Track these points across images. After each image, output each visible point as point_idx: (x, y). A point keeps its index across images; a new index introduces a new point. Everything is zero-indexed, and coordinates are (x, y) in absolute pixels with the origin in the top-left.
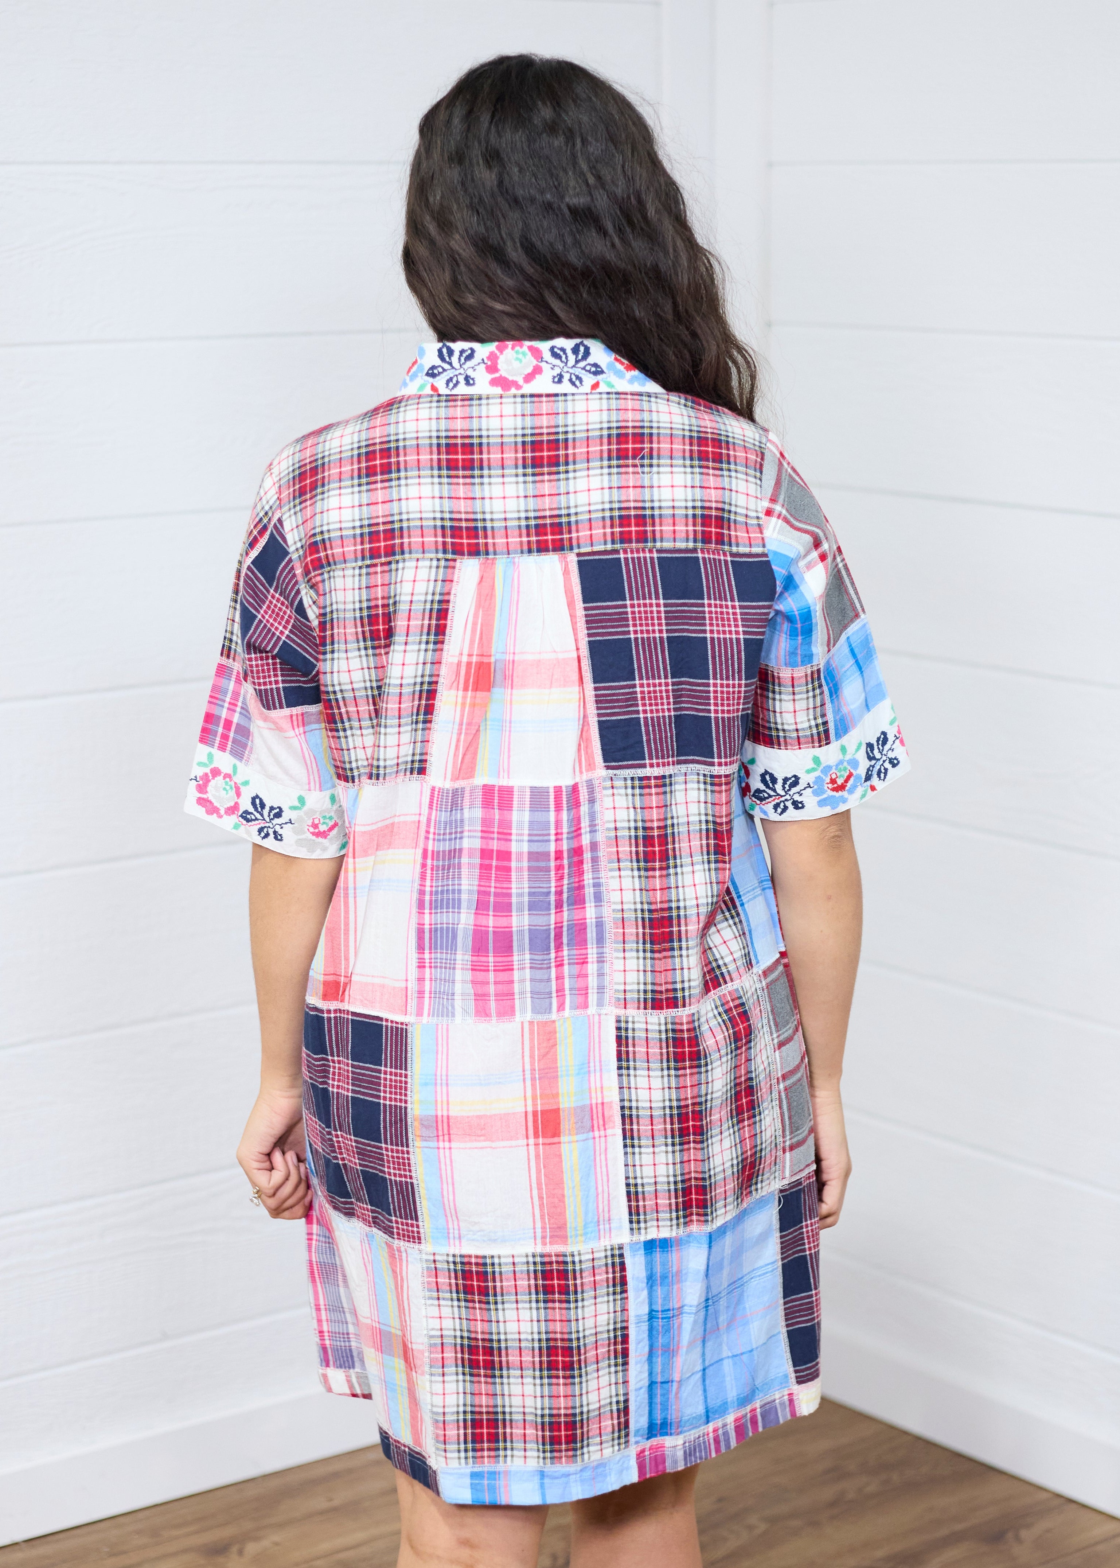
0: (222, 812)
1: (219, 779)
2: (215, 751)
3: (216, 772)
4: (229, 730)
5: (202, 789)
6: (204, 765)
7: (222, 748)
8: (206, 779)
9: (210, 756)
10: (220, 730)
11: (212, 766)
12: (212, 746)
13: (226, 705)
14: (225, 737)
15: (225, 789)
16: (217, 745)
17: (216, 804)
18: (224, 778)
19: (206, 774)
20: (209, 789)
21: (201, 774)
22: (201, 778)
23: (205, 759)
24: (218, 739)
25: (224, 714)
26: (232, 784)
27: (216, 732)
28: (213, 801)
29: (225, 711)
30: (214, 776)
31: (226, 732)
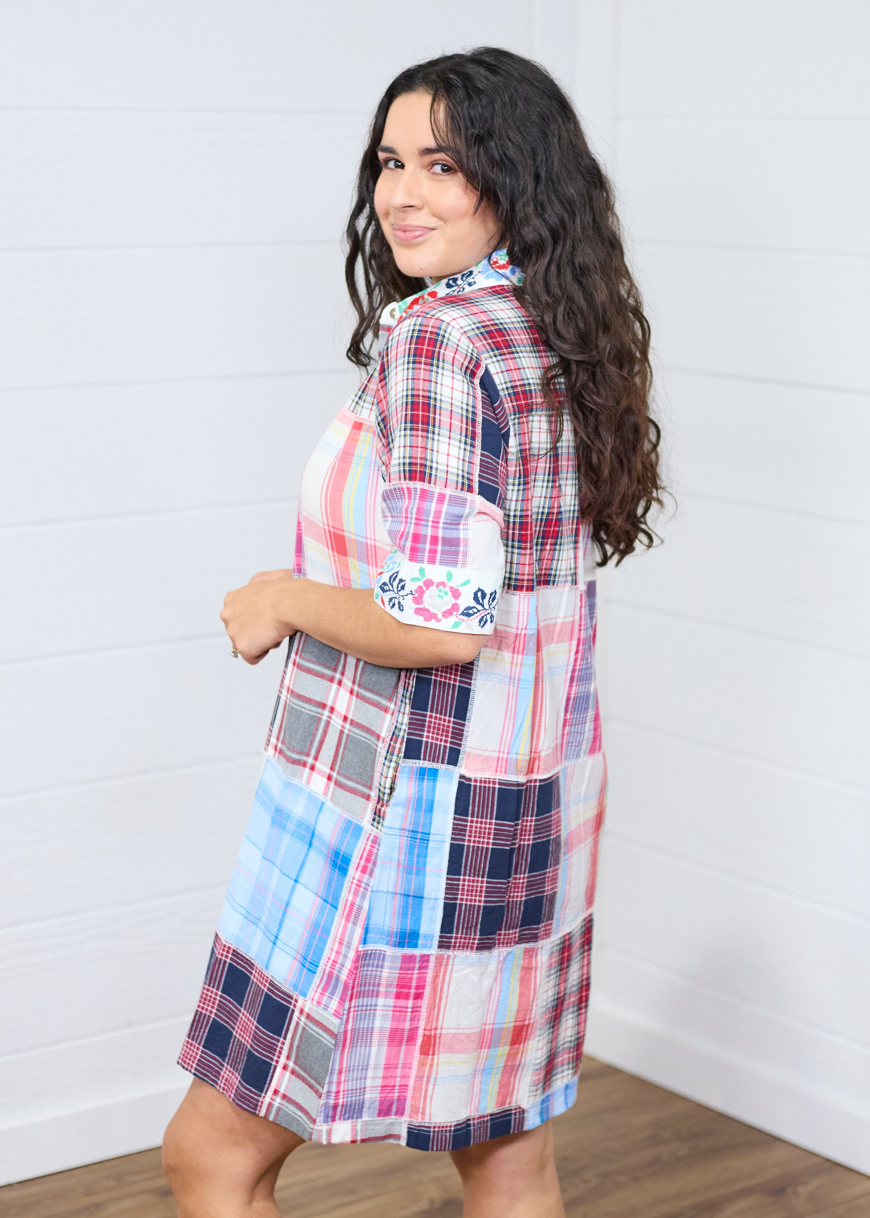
0: (440, 616)
1: (433, 588)
2: (426, 566)
3: (429, 583)
4: (437, 544)
5: (418, 600)
6: (417, 579)
7: (432, 561)
8: (420, 591)
9: (422, 571)
10: (428, 546)
11: (425, 579)
12: (423, 562)
13: (430, 524)
14: (433, 552)
15: (439, 596)
16: (426, 560)
17: (432, 611)
18: (437, 587)
19: (420, 587)
20: (424, 599)
21: (416, 588)
22: (416, 591)
23: (417, 575)
24: (427, 554)
25: (429, 532)
26: (448, 589)
27: (424, 549)
28: (430, 608)
29: (430, 529)
30: (427, 587)
31: (433, 547)
